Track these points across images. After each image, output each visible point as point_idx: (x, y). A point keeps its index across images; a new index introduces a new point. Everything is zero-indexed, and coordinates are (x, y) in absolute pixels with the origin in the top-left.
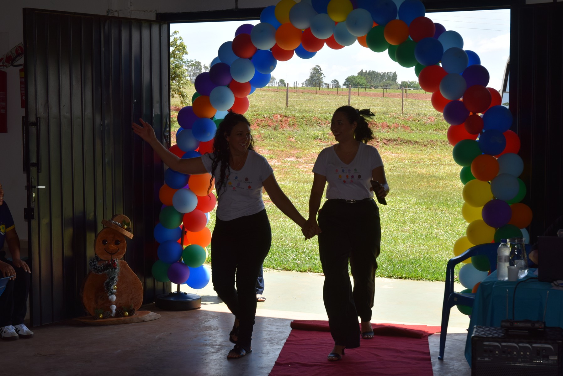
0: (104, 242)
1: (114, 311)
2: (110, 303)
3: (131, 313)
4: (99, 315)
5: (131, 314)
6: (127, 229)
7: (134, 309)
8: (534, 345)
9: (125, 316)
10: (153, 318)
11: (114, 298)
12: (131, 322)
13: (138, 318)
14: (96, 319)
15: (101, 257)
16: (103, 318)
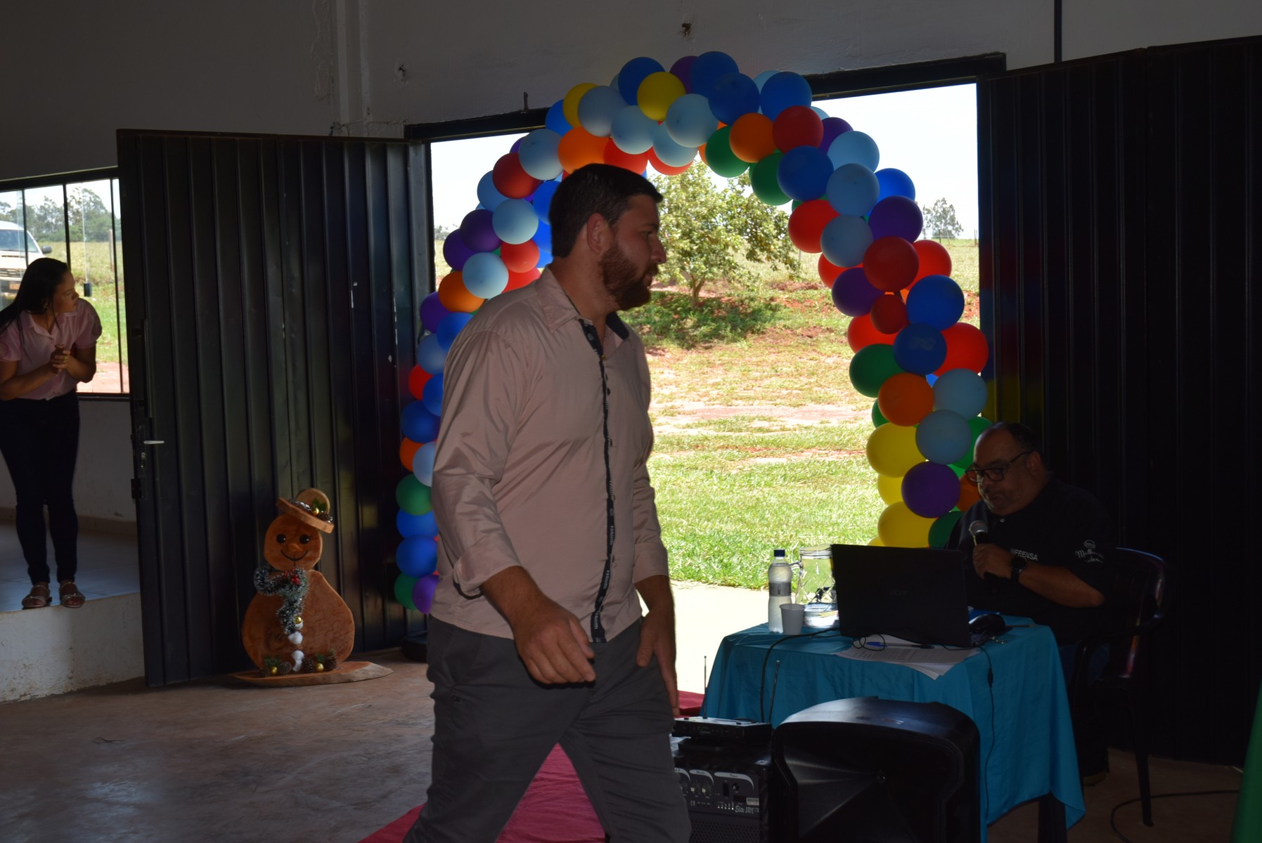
0: (280, 539)
1: (299, 662)
2: (294, 647)
3: (329, 665)
4: (271, 669)
5: (327, 668)
6: (319, 516)
7: (334, 660)
8: (718, 774)
9: (317, 671)
10: (371, 674)
11: (298, 638)
12: (326, 682)
13: (340, 675)
14: (264, 676)
15: (277, 567)
16: (278, 674)
